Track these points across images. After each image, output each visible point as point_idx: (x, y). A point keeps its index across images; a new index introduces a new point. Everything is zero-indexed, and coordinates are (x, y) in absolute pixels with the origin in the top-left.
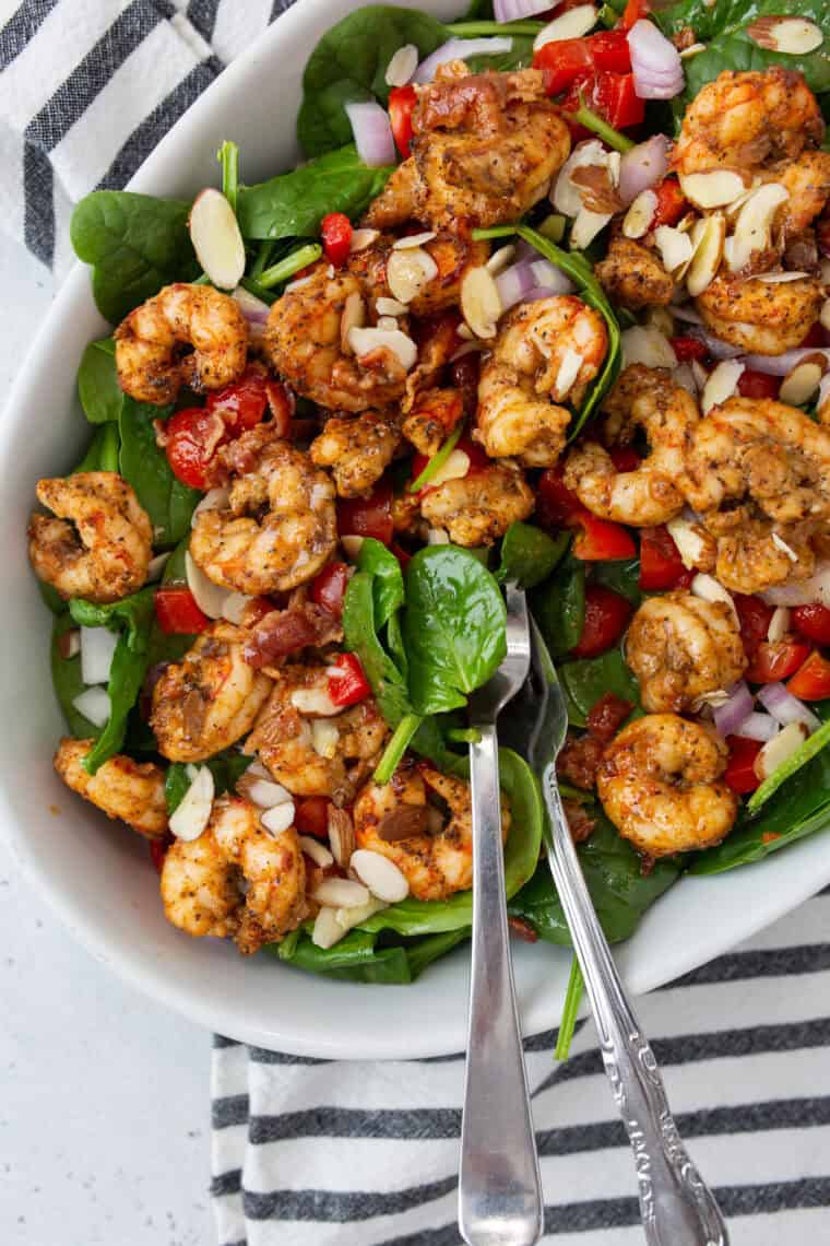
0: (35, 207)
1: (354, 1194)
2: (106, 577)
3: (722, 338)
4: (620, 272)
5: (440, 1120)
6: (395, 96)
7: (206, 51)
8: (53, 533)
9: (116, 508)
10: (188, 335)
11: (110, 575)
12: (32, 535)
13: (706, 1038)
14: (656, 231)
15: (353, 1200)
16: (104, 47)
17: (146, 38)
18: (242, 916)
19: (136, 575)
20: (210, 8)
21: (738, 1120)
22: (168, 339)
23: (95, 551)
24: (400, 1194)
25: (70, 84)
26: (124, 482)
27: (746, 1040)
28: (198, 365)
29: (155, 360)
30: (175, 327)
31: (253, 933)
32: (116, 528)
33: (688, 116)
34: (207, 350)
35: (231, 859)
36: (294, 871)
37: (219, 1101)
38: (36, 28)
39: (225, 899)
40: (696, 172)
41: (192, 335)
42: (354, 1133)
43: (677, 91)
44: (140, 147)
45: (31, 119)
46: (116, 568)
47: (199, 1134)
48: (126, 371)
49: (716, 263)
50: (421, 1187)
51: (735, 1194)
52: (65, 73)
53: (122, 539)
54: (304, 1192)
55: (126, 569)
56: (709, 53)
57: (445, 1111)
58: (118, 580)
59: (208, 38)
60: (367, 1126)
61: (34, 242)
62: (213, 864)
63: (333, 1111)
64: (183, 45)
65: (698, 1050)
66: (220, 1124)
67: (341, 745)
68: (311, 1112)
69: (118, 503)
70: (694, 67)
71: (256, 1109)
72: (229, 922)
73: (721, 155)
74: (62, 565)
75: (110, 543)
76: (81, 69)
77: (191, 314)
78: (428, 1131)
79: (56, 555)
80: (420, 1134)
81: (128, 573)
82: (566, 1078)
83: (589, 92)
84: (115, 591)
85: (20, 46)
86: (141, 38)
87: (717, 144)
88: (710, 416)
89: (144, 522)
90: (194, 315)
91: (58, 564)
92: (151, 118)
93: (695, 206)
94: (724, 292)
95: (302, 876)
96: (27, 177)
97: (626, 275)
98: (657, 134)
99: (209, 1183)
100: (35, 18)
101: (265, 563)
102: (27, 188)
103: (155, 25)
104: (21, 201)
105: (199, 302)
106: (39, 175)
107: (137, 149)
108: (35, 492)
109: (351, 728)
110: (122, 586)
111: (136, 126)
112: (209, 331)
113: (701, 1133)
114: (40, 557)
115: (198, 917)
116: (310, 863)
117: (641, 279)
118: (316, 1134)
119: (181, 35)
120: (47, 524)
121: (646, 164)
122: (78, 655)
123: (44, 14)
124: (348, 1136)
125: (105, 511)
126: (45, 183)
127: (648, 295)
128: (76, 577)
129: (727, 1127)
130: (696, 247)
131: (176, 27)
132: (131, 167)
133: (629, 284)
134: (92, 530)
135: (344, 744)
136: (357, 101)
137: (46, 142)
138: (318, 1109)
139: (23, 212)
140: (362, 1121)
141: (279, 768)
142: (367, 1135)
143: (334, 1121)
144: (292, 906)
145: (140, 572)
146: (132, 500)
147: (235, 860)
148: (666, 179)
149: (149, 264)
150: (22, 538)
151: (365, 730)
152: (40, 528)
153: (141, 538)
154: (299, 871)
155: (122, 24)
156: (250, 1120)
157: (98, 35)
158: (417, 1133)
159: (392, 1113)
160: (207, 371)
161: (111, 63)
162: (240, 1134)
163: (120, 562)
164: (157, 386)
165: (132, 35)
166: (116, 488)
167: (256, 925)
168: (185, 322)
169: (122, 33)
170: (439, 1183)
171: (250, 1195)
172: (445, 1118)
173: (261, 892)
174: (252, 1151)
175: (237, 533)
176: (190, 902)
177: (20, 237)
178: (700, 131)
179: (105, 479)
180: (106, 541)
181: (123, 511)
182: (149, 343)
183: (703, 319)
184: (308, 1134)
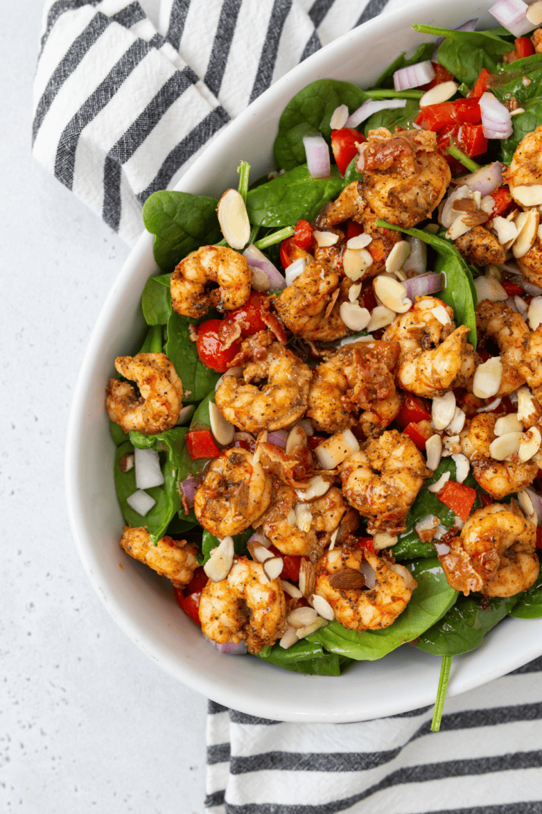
0: (109, 195)
1: (296, 806)
2: (154, 418)
3: (534, 283)
4: (474, 244)
5: (349, 759)
6: (335, 135)
7: (216, 103)
8: (122, 391)
9: (163, 374)
10: (216, 277)
11: (156, 417)
12: (109, 392)
13: (510, 709)
14: (494, 219)
15: (295, 810)
16: (157, 101)
17: (181, 96)
18: (248, 630)
19: (172, 417)
20: (218, 77)
21: (530, 760)
22: (203, 280)
23: (149, 401)
24: (325, 806)
25: (137, 123)
26: (168, 359)
27: (535, 711)
28: (222, 296)
29: (195, 293)
30: (208, 273)
31: (255, 641)
32: (163, 386)
33: (518, 152)
34: (228, 287)
35: (240, 596)
36: (277, 602)
37: (212, 747)
38: (117, 89)
39: (237, 620)
40: (522, 185)
41: (219, 278)
42: (294, 768)
43: (509, 135)
44: (175, 160)
45: (114, 144)
46: (161, 412)
47: (197, 768)
48: (178, 299)
49: (533, 239)
50: (338, 801)
51: (529, 807)
52: (134, 116)
53: (166, 393)
54: (264, 805)
55: (167, 413)
56: (527, 114)
57: (353, 754)
58: (161, 420)
59: (216, 94)
60: (303, 763)
61: (108, 216)
62: (229, 599)
63: (281, 753)
64: (203, 100)
65: (505, 716)
66: (212, 761)
67: (313, 523)
68: (268, 755)
69: (164, 371)
70: (518, 122)
71: (234, 752)
72: (240, 635)
73: (538, 175)
74: (126, 411)
75: (159, 395)
76: (144, 114)
77: (218, 265)
78: (342, 767)
79: (123, 404)
80: (338, 769)
81: (167, 415)
82: (424, 734)
83: (455, 135)
84: (159, 426)
85: (107, 100)
86: (178, 95)
87: (536, 170)
88: (538, 330)
89: (179, 384)
90: (220, 265)
91: (124, 410)
92: (182, 143)
93: (519, 204)
94: (538, 257)
95: (283, 606)
96: (106, 177)
97: (478, 246)
98: (495, 161)
99: (204, 799)
100: (116, 83)
101: (262, 412)
102: (105, 183)
103: (187, 87)
104: (102, 191)
105: (224, 258)
106: (112, 176)
107: (173, 161)
108: (114, 363)
109: (320, 512)
110: (164, 424)
111: (172, 148)
112: (230, 276)
113: (507, 769)
114: (113, 406)
115: (221, 632)
116: (288, 597)
117: (487, 248)
118: (270, 768)
119: (202, 95)
120: (119, 385)
121: (489, 179)
122: (133, 469)
123: (122, 81)
124: (291, 769)
125: (157, 375)
126: (116, 181)
127: (490, 258)
128: (134, 419)
129: (523, 764)
130: (520, 230)
131: (199, 89)
132: (169, 172)
133: (480, 251)
134: (148, 387)
135: (316, 523)
136: (310, 136)
137: (122, 158)
138: (271, 753)
139: (103, 198)
140: (299, 760)
141: (276, 538)
142: (303, 769)
143: (281, 760)
144: (278, 624)
145: (175, 415)
146: (172, 371)
147: (241, 597)
148: (500, 188)
149: (188, 234)
150: (103, 394)
151: (329, 513)
152: (114, 388)
153: (177, 394)
154: (281, 602)
155: (167, 87)
156: (231, 759)
157: (153, 94)
158: (335, 768)
159: (318, 755)
160: (228, 300)
161: (161, 110)
162: (225, 767)
163: (164, 408)
164: (197, 309)
165: (173, 94)
166: (163, 362)
167: (257, 636)
168: (214, 270)
169: (167, 92)
170: (348, 799)
171: (231, 807)
172: (353, 758)
173: (258, 616)
174: (233, 779)
175: (246, 392)
176: (216, 623)
177: (100, 213)
178: (525, 161)
179: (156, 357)
180: (156, 395)
181: (167, 376)
182: (192, 282)
183: (522, 272)
184: (266, 768)
